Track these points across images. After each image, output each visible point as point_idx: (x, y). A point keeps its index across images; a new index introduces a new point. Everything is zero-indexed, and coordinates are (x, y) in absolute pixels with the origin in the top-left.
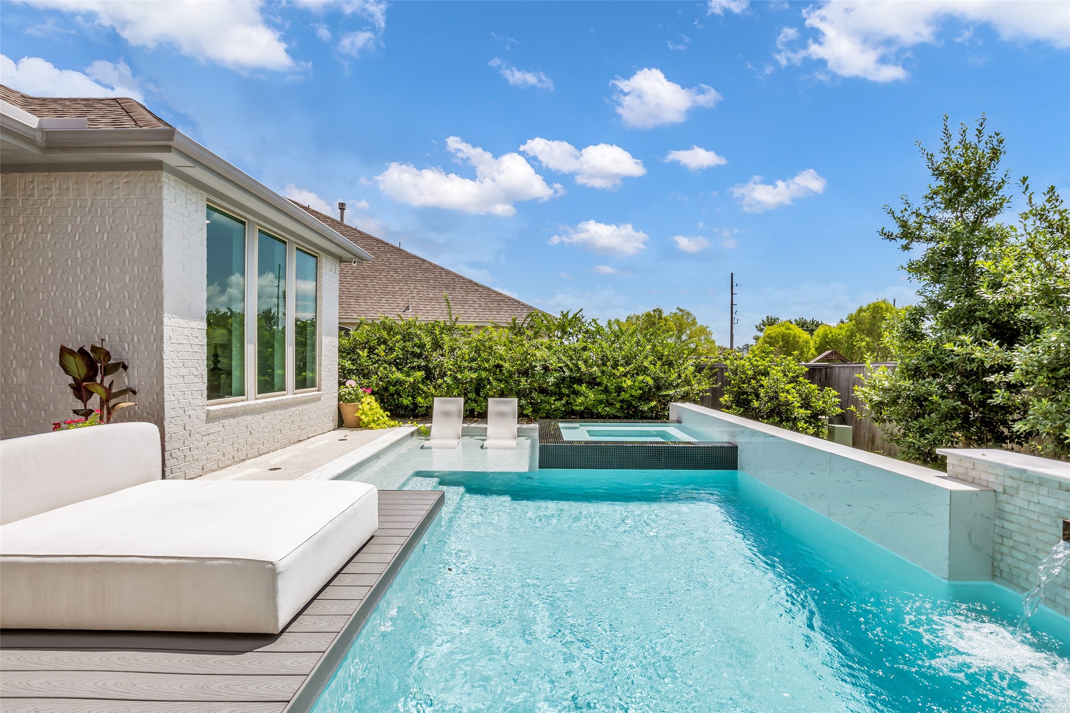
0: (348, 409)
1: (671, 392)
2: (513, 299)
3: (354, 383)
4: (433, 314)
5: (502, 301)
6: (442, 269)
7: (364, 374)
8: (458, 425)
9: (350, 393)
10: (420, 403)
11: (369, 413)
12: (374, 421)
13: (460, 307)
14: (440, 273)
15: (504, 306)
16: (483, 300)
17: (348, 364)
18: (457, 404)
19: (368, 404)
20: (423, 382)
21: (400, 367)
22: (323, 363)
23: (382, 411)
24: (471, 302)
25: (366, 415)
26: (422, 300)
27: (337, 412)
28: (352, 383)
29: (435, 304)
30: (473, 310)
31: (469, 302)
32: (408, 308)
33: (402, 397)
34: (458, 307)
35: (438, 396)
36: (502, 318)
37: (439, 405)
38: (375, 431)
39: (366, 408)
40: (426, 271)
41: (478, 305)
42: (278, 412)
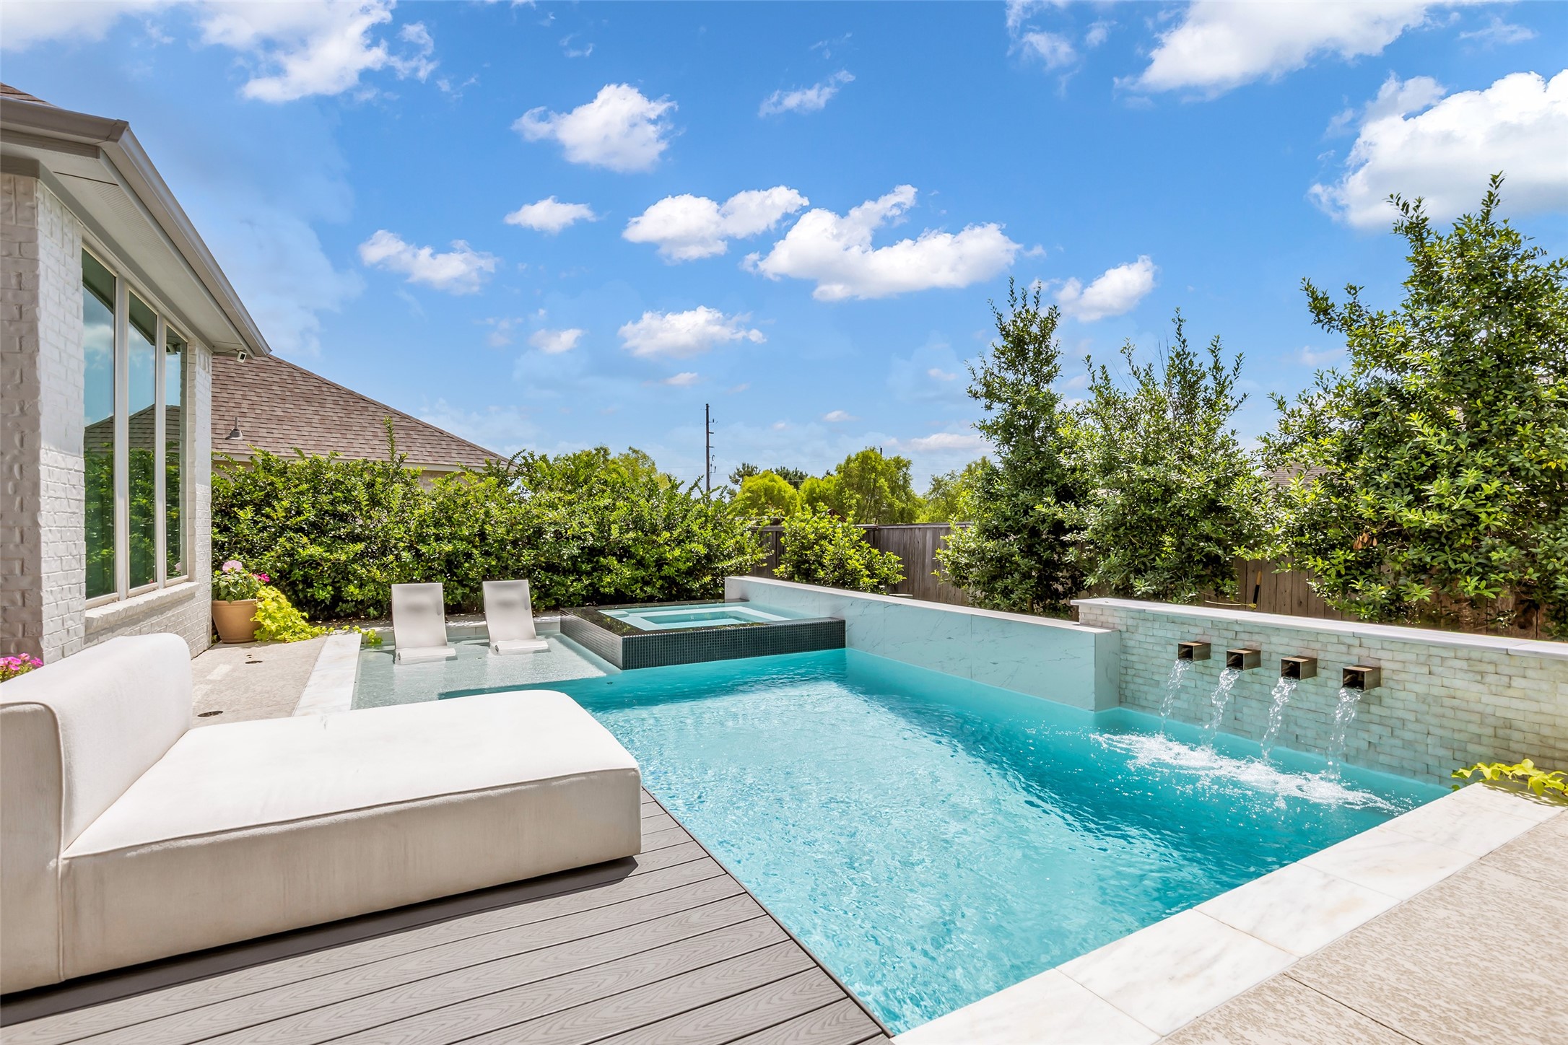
0: (230, 609)
1: (726, 564)
2: (431, 427)
3: (238, 566)
5: (413, 428)
7: (242, 549)
11: (277, 615)
12: (284, 629)
13: (339, 435)
15: (417, 437)
16: (378, 426)
19: (271, 599)
20: (357, 561)
23: (296, 613)
24: (358, 428)
25: (272, 619)
26: (263, 421)
27: (210, 618)
28: (234, 565)
29: (288, 427)
30: (364, 442)
31: (354, 428)
32: (235, 433)
35: (396, 583)
36: (417, 458)
37: (400, 595)
38: (290, 644)
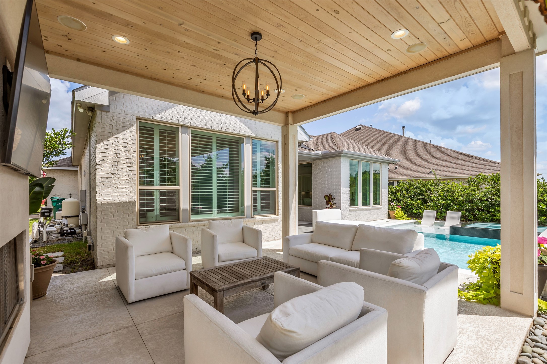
0: (391, 212)
3: (394, 204)
4: (444, 174)
6: (452, 150)
7: (399, 201)
8: (433, 221)
9: (392, 207)
10: (421, 212)
11: (398, 214)
12: (400, 217)
13: (460, 169)
14: (450, 153)
15: (488, 166)
16: (475, 164)
17: (393, 197)
18: (433, 213)
19: (398, 211)
20: (422, 204)
21: (413, 199)
22: (382, 197)
23: (404, 214)
24: (467, 166)
25: (397, 215)
26: (439, 167)
27: (388, 213)
29: (446, 168)
30: (468, 170)
31: (466, 166)
32: (431, 172)
33: (414, 210)
34: (458, 169)
35: (426, 209)
36: (486, 173)
37: (425, 213)
39: (398, 212)
40: (442, 153)
41: (471, 167)
42: (367, 211)
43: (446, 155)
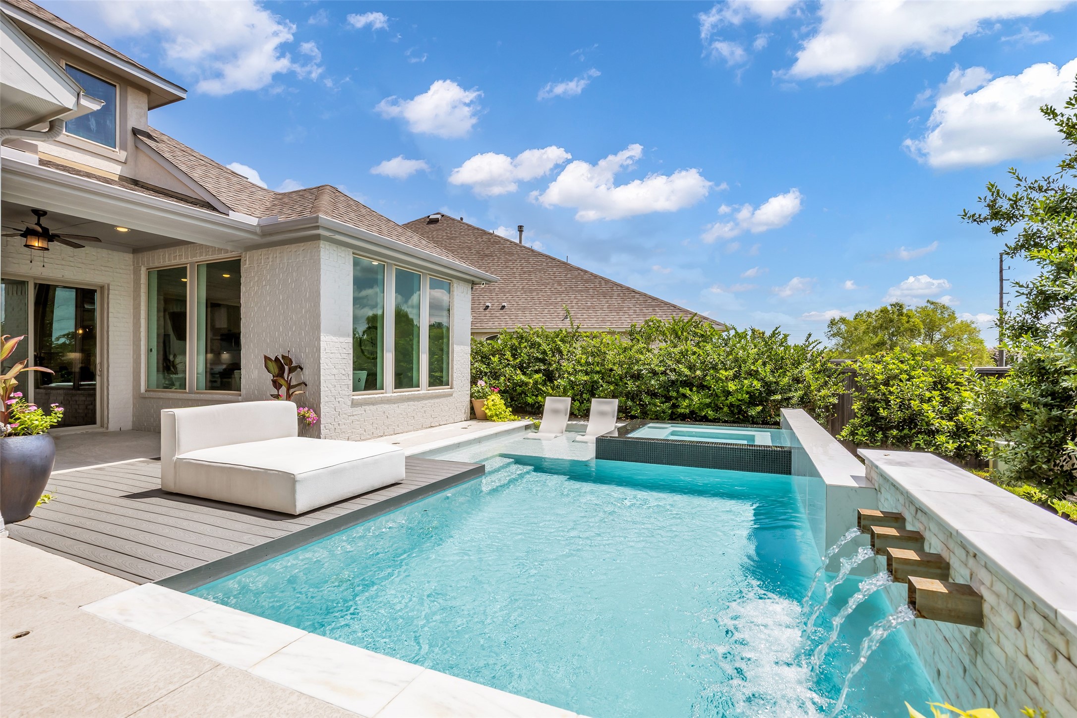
0: (477, 404)
3: (483, 383)
4: (588, 322)
6: (602, 278)
7: (495, 375)
8: (564, 421)
9: (479, 392)
10: (541, 402)
11: (492, 408)
12: (497, 415)
13: (615, 314)
14: (600, 283)
15: (659, 311)
16: (638, 306)
17: (483, 368)
18: (565, 403)
19: (493, 401)
20: (544, 384)
21: (525, 370)
22: (455, 367)
23: (504, 408)
24: (627, 309)
25: (490, 409)
26: (580, 309)
27: (469, 407)
28: (481, 383)
29: (591, 312)
30: (627, 316)
31: (625, 309)
33: (528, 396)
34: (613, 314)
37: (550, 403)
38: (497, 423)
39: (490, 403)
40: (587, 281)
41: (633, 311)
42: (411, 403)
43: (592, 286)
